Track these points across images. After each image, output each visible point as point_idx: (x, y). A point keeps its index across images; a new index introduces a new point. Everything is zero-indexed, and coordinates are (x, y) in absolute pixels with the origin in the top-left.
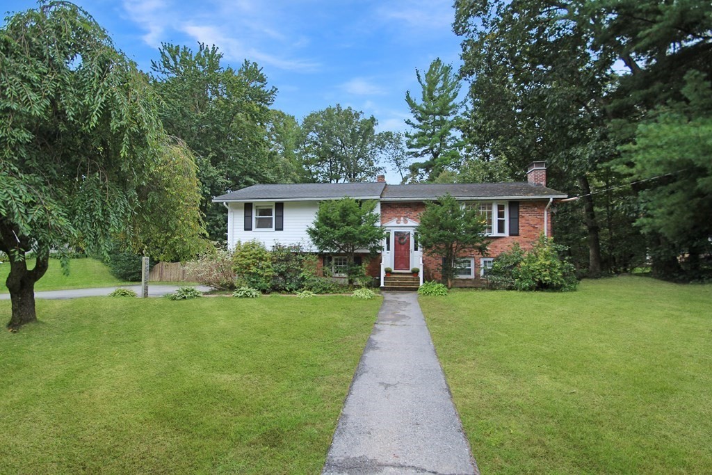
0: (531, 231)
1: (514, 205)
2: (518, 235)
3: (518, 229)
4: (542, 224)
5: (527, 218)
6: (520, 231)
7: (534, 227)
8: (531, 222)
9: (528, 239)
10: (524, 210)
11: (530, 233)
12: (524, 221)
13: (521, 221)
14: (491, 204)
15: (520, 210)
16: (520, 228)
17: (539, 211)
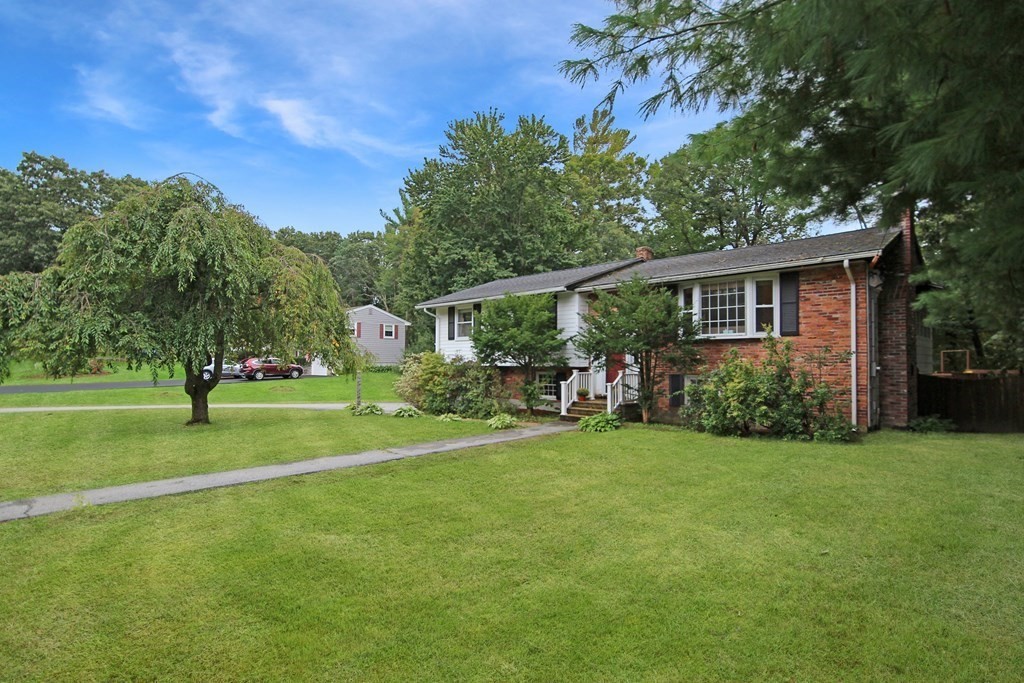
0: (823, 326)
1: (789, 277)
2: (797, 334)
3: (798, 323)
4: (847, 312)
5: (816, 299)
6: (802, 327)
7: (830, 318)
8: (824, 309)
9: (820, 342)
10: (810, 287)
11: (822, 330)
12: (809, 308)
13: (805, 309)
14: (743, 282)
15: (802, 288)
16: (801, 320)
17: (840, 285)
